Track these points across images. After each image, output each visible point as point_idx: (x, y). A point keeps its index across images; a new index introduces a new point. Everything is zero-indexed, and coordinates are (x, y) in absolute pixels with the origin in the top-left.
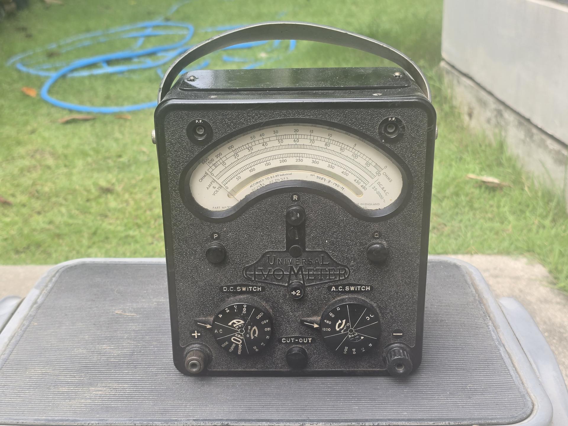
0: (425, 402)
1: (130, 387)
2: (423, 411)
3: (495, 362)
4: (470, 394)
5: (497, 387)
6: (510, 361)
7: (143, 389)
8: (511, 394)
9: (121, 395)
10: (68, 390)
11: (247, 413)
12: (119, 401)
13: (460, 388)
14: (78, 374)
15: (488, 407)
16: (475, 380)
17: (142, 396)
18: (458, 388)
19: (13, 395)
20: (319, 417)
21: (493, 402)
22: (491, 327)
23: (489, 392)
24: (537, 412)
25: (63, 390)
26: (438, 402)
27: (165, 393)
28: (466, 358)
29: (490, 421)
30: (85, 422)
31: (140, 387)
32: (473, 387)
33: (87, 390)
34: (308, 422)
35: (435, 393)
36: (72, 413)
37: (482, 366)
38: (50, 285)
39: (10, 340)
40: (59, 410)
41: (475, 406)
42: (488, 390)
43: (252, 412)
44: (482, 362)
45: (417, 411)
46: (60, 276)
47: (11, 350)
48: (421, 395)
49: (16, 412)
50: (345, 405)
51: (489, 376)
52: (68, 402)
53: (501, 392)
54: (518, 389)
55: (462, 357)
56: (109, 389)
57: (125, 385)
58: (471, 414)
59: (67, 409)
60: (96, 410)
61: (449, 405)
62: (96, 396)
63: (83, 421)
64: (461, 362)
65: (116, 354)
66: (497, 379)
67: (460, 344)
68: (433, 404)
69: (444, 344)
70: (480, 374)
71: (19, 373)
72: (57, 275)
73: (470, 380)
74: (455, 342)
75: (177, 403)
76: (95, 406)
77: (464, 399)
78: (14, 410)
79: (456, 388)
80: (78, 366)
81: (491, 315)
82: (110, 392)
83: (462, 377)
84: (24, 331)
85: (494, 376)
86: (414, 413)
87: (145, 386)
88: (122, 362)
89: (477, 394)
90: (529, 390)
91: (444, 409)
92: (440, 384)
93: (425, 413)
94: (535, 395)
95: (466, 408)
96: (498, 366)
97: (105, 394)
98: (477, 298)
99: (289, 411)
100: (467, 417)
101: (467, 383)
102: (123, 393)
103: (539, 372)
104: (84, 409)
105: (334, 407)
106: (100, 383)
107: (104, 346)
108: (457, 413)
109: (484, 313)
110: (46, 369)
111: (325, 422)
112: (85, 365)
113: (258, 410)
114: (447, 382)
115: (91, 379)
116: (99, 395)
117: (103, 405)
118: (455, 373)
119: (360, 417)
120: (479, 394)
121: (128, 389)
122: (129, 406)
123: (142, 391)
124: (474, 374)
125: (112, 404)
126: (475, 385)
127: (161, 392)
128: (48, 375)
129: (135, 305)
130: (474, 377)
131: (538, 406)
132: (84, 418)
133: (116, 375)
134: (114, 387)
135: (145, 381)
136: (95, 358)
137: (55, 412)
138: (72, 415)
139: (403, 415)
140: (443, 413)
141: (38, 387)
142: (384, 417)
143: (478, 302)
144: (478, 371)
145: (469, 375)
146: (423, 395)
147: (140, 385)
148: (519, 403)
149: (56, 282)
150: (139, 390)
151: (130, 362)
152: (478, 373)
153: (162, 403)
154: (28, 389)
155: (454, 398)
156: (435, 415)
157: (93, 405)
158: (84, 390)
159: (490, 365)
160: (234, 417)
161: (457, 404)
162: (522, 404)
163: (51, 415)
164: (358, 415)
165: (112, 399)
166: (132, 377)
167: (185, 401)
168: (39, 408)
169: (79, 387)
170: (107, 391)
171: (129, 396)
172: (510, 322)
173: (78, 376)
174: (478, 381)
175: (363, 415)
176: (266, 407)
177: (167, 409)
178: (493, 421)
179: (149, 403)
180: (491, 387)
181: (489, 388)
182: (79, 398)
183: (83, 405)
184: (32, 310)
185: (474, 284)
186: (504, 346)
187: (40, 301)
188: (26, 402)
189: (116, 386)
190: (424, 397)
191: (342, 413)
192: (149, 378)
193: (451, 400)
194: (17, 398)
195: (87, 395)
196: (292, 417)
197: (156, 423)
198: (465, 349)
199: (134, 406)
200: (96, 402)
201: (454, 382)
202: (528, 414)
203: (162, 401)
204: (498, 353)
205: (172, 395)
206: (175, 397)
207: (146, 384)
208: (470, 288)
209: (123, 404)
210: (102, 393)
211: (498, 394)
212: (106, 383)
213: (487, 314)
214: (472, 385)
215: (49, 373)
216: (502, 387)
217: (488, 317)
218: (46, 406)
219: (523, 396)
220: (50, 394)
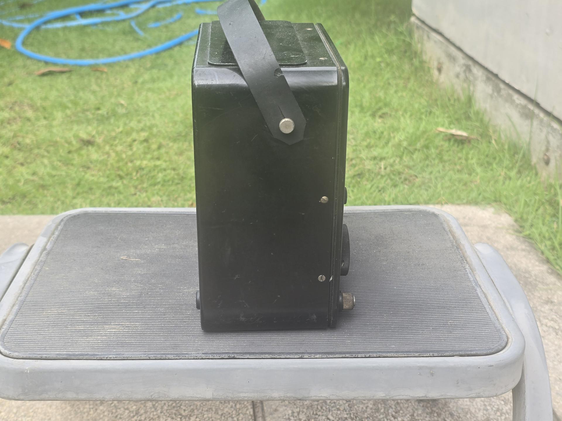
0: (411, 336)
1: (142, 325)
2: (409, 344)
3: (472, 301)
4: (451, 329)
5: (475, 322)
6: (486, 300)
7: (154, 326)
8: (487, 328)
9: (134, 332)
10: (84, 328)
11: (251, 347)
12: (132, 337)
13: (442, 324)
14: (91, 314)
15: (467, 341)
16: (455, 317)
17: (153, 333)
18: (440, 324)
19: (34, 333)
20: (316, 350)
21: (471, 336)
22: (468, 270)
23: (468, 327)
24: (511, 344)
25: (80, 328)
26: (423, 336)
27: (174, 330)
28: (446, 298)
29: (469, 353)
30: (103, 356)
31: (151, 325)
32: (453, 323)
33: (101, 328)
34: (306, 354)
35: (420, 329)
36: (91, 348)
37: (461, 304)
38: (57, 233)
39: (25, 284)
40: (78, 346)
41: (456, 340)
42: (467, 326)
43: (255, 346)
44: (461, 301)
45: (404, 344)
46: (65, 225)
47: (27, 292)
48: (407, 330)
49: (39, 347)
50: (339, 339)
51: (468, 314)
52: (85, 339)
53: (479, 327)
54: (494, 324)
55: (443, 296)
56: (122, 327)
57: (136, 323)
58: (452, 346)
59: (86, 345)
60: (112, 345)
61: (433, 339)
62: (111, 333)
63: (101, 355)
64: (442, 301)
65: (125, 296)
66: (475, 316)
67: (440, 285)
68: (418, 338)
69: (426, 285)
70: (459, 311)
71: (37, 313)
72: (62, 223)
73: (451, 317)
74: (436, 283)
75: (186, 339)
76: (111, 342)
77: (446, 334)
78: (37, 346)
79: (438, 324)
80: (91, 307)
81: (468, 260)
82: (123, 330)
83: (443, 314)
84: (37, 275)
85: (472, 313)
86: (401, 346)
87: (155, 324)
88: (132, 302)
89: (458, 329)
90: (503, 326)
91: (428, 343)
92: (423, 321)
93: (411, 346)
94: (509, 329)
95: (448, 341)
96: (476, 305)
97: (119, 332)
98: (454, 244)
99: (288, 345)
100: (449, 349)
101: (448, 320)
102: (135, 331)
103: (512, 309)
104: (101, 344)
105: (329, 341)
106: (113, 322)
107: (114, 289)
108: (440, 346)
109: (461, 257)
110: (62, 309)
111: (321, 354)
112: (97, 306)
113: (260, 344)
114: (430, 319)
115: (105, 318)
116: (113, 332)
117: (118, 341)
118: (437, 311)
119: (353, 350)
120: (459, 329)
121: (139, 327)
122: (142, 342)
123: (152, 328)
124: (453, 311)
125: (126, 340)
126: (455, 321)
127: (171, 329)
128: (64, 315)
129: (138, 252)
130: (454, 314)
131: (512, 339)
132: (103, 353)
133: (127, 314)
134: (127, 325)
135: (154, 319)
136: (106, 299)
137: (74, 348)
138: (91, 350)
139: (391, 348)
140: (427, 346)
141: (56, 325)
142: (374, 349)
143: (455, 247)
144: (458, 309)
145: (448, 312)
146: (408, 330)
147: (150, 323)
148: (495, 337)
149: (62, 230)
150: (150, 328)
151: (139, 302)
152: (458, 310)
153: (173, 339)
154: (47, 327)
155: (436, 333)
156: (420, 347)
157: (109, 341)
158: (99, 328)
159: (468, 304)
160: (239, 351)
161: (440, 338)
162: (498, 337)
163: (71, 350)
164: (351, 348)
165: (126, 336)
166: (142, 317)
167: (193, 337)
168: (60, 344)
169: (94, 325)
170: (121, 329)
171: (141, 333)
172: (485, 266)
173: (92, 315)
174: (458, 318)
175: (355, 348)
176: (267, 342)
177: (178, 344)
178: (472, 353)
179: (161, 339)
180: (470, 323)
181: (468, 324)
182: (95, 335)
183: (100, 341)
184: (42, 256)
185: (451, 232)
186: (480, 287)
187: (48, 247)
188: (47, 339)
189: (128, 324)
190: (409, 332)
191: (336, 347)
192: (158, 317)
193: (434, 335)
194: (38, 335)
195: (102, 332)
196: (292, 350)
197: (169, 356)
198: (444, 290)
199: (147, 342)
200: (111, 339)
201: (436, 318)
202: (503, 346)
203: (172, 337)
204: (475, 293)
205: (181, 332)
206: (183, 334)
207: (155, 322)
208: (448, 235)
209: (136, 340)
210: (116, 330)
211: (476, 329)
212: (118, 322)
213: (464, 258)
214: (452, 321)
215: (64, 313)
216: (480, 323)
217: (465, 261)
218: (66, 342)
219: (498, 331)
220: (68, 332)
